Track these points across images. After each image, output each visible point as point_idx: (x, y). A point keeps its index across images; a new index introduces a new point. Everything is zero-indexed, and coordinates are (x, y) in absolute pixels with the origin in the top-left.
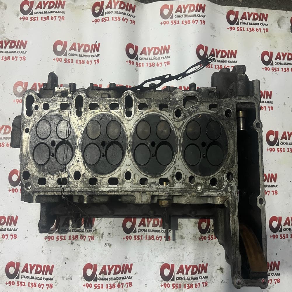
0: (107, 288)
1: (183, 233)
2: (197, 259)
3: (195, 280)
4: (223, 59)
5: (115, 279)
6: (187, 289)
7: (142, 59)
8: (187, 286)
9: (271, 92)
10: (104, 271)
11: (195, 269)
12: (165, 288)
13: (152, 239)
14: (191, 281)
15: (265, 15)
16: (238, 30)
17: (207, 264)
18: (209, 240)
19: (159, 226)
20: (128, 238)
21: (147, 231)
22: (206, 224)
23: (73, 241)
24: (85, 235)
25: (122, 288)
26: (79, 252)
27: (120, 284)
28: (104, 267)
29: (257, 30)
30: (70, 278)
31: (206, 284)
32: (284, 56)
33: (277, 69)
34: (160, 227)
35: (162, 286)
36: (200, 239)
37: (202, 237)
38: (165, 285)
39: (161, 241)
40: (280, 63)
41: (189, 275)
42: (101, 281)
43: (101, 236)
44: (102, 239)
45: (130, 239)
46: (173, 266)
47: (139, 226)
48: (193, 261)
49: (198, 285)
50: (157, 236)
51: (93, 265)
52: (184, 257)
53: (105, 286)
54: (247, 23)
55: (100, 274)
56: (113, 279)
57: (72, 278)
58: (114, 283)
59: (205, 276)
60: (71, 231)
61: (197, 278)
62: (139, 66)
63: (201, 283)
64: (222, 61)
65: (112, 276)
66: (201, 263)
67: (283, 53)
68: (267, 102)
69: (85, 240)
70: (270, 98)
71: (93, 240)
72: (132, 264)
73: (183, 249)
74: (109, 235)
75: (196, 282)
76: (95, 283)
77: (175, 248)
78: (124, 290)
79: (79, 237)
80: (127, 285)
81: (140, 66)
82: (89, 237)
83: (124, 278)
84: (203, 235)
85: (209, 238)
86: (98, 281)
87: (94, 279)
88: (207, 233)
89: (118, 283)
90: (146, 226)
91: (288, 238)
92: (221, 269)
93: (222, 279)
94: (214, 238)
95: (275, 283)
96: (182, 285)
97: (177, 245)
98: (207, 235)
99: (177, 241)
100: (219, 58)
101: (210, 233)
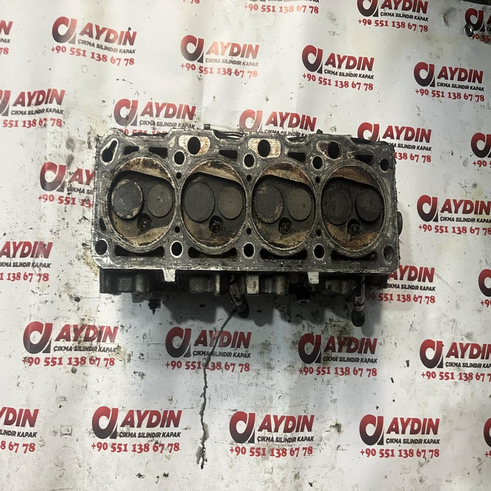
0: (134, 450)
1: (272, 359)
2: (295, 406)
3: (290, 442)
4: (350, 70)
5: (149, 435)
6: (276, 457)
7: (211, 60)
8: (275, 452)
9: (430, 131)
10: (129, 420)
11: (291, 422)
12: (237, 455)
13: (218, 368)
14: (283, 443)
15: (424, 3)
16: (377, 25)
17: (312, 417)
18: (317, 374)
19: (230, 345)
20: (174, 365)
22: (313, 347)
23: (76, 367)
24: (98, 357)
25: (161, 452)
26: (86, 387)
27: (158, 445)
28: (131, 413)
29: (410, 26)
30: (68, 433)
31: (310, 450)
32: (453, 74)
33: (441, 94)
34: (232, 347)
35: (232, 450)
36: (301, 371)
37: (305, 368)
38: (238, 451)
39: (233, 371)
40: (446, 85)
41: (281, 433)
42: (124, 438)
43: (126, 357)
44: (129, 364)
45: (179, 367)
46: (252, 416)
47: (196, 344)
48: (287, 409)
49: (296, 452)
50: (227, 363)
51: (111, 410)
52: (272, 401)
53: (130, 448)
54: (393, 14)
55: (123, 425)
56: (145, 435)
57: (73, 432)
58: (147, 442)
59: (309, 437)
60: (73, 350)
61: (293, 440)
62: (205, 72)
63: (301, 449)
64: (348, 75)
65: (144, 429)
66: (303, 414)
67: (451, 69)
68: (421, 148)
69: (98, 365)
70: (428, 141)
71: (113, 365)
72: (181, 411)
73: (270, 387)
74: (141, 357)
75: (291, 446)
76: (113, 441)
77: (256, 385)
78: (165, 456)
79: (87, 361)
80: (170, 447)
81: (207, 72)
82: (105, 359)
83: (166, 435)
84: (308, 366)
85: (318, 371)
86: (118, 438)
87: (111, 434)
88: (314, 362)
89: (154, 442)
90: (208, 345)
91: (454, 379)
92: (338, 427)
93: (339, 444)
94: (327, 372)
95: (431, 458)
96: (267, 451)
97: (261, 379)
98: (314, 366)
99: (260, 372)
100: (344, 70)
101: (320, 362)
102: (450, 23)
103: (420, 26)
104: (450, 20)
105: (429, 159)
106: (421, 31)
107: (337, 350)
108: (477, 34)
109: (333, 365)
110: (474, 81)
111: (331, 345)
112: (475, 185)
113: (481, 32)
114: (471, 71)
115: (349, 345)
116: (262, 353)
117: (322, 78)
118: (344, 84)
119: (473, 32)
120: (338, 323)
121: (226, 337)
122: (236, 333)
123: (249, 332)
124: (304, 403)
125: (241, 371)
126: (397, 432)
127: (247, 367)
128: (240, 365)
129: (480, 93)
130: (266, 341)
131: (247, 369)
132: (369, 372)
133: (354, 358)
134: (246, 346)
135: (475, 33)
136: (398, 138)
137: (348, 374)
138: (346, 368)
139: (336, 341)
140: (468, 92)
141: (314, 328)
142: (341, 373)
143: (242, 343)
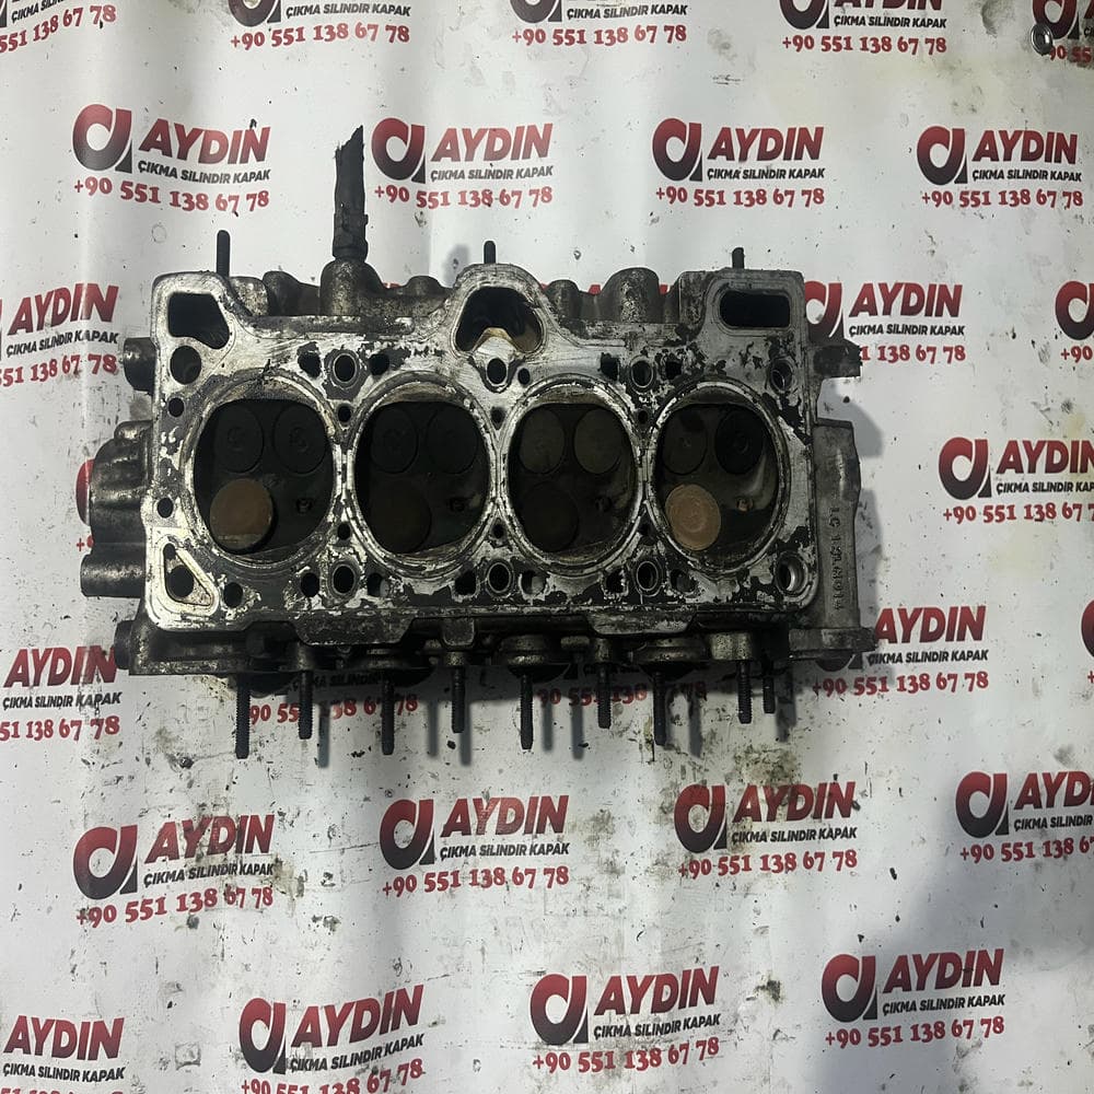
1: (617, 851)
2: (674, 951)
3: (667, 1032)
4: (767, 163)
6: (638, 1069)
7: (443, 175)
8: (636, 1058)
9: (958, 289)
11: (667, 989)
14: (652, 1037)
16: (828, 47)
17: (715, 971)
18: (720, 874)
19: (522, 828)
21: (478, 851)
22: (708, 814)
29: (902, 46)
31: (713, 1046)
33: (982, 198)
34: (525, 833)
36: (683, 871)
37: (693, 862)
39: (531, 886)
40: (993, 174)
41: (645, 1015)
45: (411, 889)
46: (580, 983)
47: (446, 834)
48: (657, 959)
49: (682, 1054)
50: (517, 869)
52: (623, 947)
54: (863, 18)
59: (710, 1017)
61: (675, 1026)
63: (692, 1046)
64: (764, 174)
66: (692, 967)
67: (1003, 134)
68: (941, 332)
70: (954, 313)
73: (617, 914)
81: (435, 204)
84: (698, 857)
85: (720, 866)
88: (712, 847)
90: (473, 831)
91: (1034, 856)
92: (773, 988)
93: (777, 1027)
94: (742, 866)
95: (986, 1036)
96: (616, 1057)
97: (595, 899)
98: (713, 855)
99: (593, 883)
100: (753, 163)
101: (725, 847)
102: (996, 25)
103: (927, 41)
104: (996, 19)
105: (960, 353)
106: (931, 53)
107: (764, 814)
108: (1061, 47)
109: (756, 850)
110: (1058, 160)
111: (749, 806)
112: (1068, 406)
113: (1070, 41)
114: (1050, 135)
115: (793, 802)
116: (594, 839)
117: (701, 192)
118: (755, 196)
119: (1051, 42)
120: (764, 755)
121: (511, 810)
122: (533, 801)
123: (563, 794)
124: (694, 942)
125: (550, 886)
126: (907, 988)
127: (562, 875)
128: (547, 871)
129: (1072, 186)
130: (602, 811)
131: (562, 880)
132: (838, 859)
133: (804, 832)
134: (558, 828)
135: (1056, 43)
136: (887, 311)
137: (792, 869)
138: (787, 856)
139: (761, 795)
140: (1046, 185)
141: (706, 770)
142: (776, 868)
143: (548, 821)
